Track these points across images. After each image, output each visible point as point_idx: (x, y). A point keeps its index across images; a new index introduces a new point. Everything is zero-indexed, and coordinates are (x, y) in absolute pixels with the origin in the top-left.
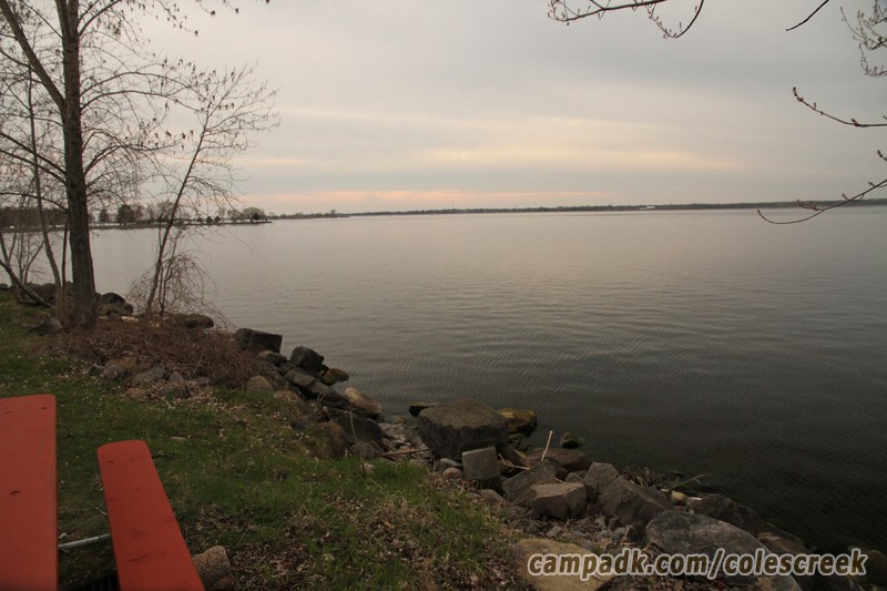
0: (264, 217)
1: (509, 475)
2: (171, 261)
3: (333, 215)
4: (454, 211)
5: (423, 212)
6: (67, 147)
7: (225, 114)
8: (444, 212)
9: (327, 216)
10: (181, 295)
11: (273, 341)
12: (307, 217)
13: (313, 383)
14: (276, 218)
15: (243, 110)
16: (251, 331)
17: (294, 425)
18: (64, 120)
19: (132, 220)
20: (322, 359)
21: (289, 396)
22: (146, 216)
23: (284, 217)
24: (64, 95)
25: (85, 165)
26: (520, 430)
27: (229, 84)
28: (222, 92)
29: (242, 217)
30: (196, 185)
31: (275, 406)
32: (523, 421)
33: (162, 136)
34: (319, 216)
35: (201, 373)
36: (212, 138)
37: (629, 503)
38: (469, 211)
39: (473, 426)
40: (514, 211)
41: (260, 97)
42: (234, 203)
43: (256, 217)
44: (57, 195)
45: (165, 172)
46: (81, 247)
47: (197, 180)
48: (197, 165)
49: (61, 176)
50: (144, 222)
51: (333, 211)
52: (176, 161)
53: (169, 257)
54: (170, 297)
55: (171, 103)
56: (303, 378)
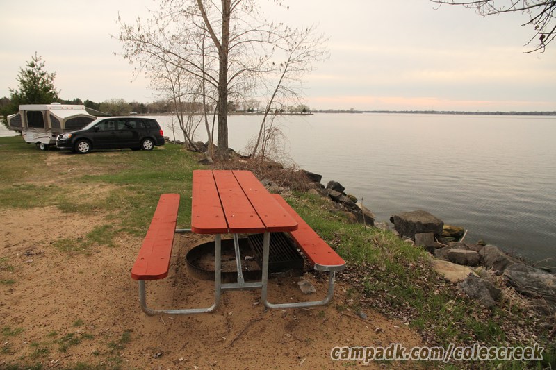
0: (309, 111)
1: (438, 248)
2: (270, 130)
3: (352, 112)
4: (433, 112)
5: (411, 112)
6: (220, 70)
7: (301, 51)
8: (426, 112)
9: (348, 112)
10: (274, 148)
11: (316, 178)
12: (336, 112)
13: (340, 196)
14: (316, 112)
15: (310, 49)
16: (305, 172)
17: (331, 212)
18: (220, 57)
19: (233, 110)
20: (344, 189)
21: (328, 200)
22: (241, 109)
23: (321, 112)
24: (221, 43)
25: (228, 81)
26: (452, 235)
27: (303, 36)
28: (300, 39)
29: (296, 110)
30: (283, 90)
31: (321, 203)
32: (454, 231)
33: (271, 65)
34: (343, 112)
35: (286, 184)
36: (293, 65)
37: (500, 262)
38: (444, 113)
39: (423, 222)
40: (477, 113)
41: (320, 41)
42: (301, 101)
43: (305, 111)
44: (213, 95)
45: (267, 83)
46: (223, 122)
47: (283, 88)
48: (284, 80)
49: (216, 84)
50: (240, 111)
51: (352, 109)
52: (273, 78)
53: (269, 128)
54: (268, 149)
55: (275, 47)
56: (335, 193)
